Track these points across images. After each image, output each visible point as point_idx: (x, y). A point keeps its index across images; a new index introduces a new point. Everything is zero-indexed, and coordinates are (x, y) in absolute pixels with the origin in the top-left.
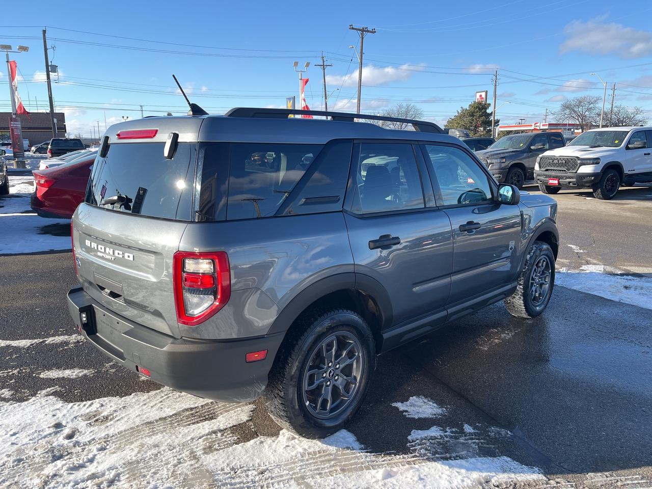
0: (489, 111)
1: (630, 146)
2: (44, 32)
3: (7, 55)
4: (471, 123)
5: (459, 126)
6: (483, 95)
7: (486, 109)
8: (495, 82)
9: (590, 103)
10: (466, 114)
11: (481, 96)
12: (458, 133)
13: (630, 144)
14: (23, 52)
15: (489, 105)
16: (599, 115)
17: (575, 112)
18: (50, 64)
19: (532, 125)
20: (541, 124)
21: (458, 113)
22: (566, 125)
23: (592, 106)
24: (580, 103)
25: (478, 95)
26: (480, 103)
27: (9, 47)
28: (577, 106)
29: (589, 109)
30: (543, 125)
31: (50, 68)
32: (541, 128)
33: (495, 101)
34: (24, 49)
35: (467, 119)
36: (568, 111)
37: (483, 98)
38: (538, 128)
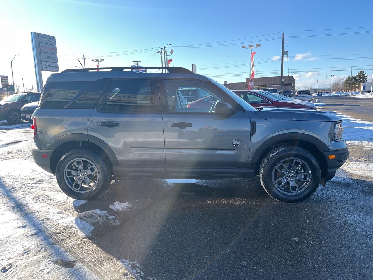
2: (283, 34)
3: (251, 50)
14: (259, 47)
18: (284, 51)
27: (252, 46)
31: (284, 53)
34: (259, 45)
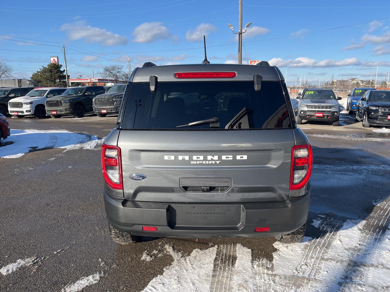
0: (62, 69)
1: (48, 96)
4: (51, 77)
5: (43, 78)
6: (56, 59)
7: (59, 68)
8: (64, 52)
9: (119, 68)
10: (47, 71)
11: (54, 60)
12: (28, 82)
13: (48, 95)
15: (61, 66)
16: (124, 75)
17: (112, 73)
19: (88, 80)
20: (94, 79)
21: (41, 70)
22: (108, 80)
23: (119, 70)
24: (113, 68)
25: (52, 59)
26: (55, 64)
28: (112, 70)
29: (118, 72)
30: (95, 80)
32: (94, 81)
33: (66, 63)
35: (48, 74)
36: (108, 73)
37: (56, 61)
38: (92, 81)
